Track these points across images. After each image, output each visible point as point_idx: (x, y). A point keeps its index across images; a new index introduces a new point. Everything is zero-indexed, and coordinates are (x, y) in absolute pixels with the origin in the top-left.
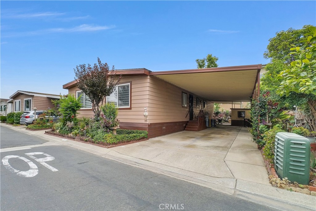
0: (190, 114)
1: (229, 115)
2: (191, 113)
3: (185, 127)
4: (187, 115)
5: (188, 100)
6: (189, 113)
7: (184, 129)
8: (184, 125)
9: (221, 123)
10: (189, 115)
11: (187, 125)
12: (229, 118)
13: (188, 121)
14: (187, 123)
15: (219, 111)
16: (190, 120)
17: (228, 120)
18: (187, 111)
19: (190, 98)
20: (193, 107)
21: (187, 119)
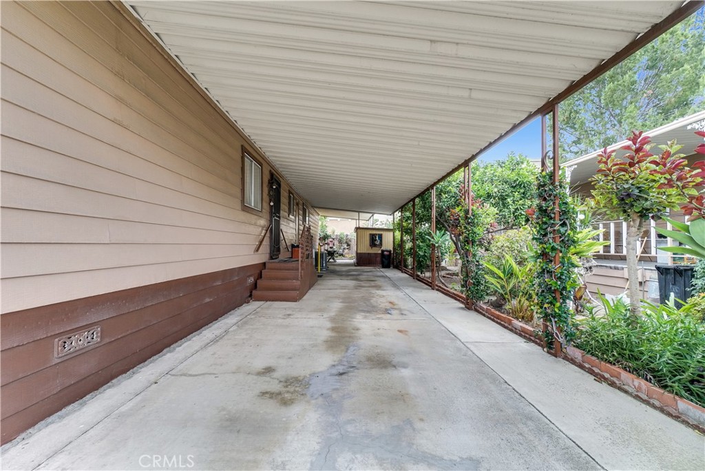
0: (271, 238)
1: (345, 241)
2: (275, 235)
3: (255, 286)
4: (261, 242)
5: (266, 190)
6: (268, 234)
7: (251, 296)
8: (251, 280)
9: (333, 259)
10: (266, 242)
11: (260, 276)
12: (344, 249)
13: (264, 264)
14: (259, 271)
15: (328, 233)
16: (271, 258)
17: (343, 251)
18: (263, 227)
19: (271, 183)
20: (279, 217)
21: (262, 257)
